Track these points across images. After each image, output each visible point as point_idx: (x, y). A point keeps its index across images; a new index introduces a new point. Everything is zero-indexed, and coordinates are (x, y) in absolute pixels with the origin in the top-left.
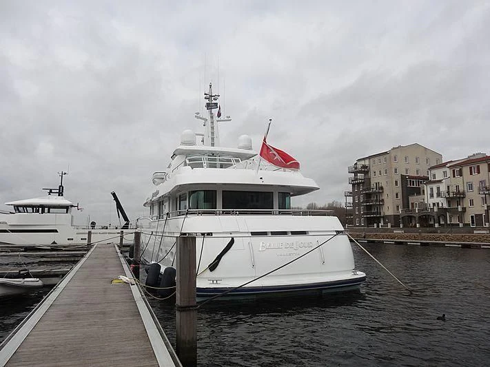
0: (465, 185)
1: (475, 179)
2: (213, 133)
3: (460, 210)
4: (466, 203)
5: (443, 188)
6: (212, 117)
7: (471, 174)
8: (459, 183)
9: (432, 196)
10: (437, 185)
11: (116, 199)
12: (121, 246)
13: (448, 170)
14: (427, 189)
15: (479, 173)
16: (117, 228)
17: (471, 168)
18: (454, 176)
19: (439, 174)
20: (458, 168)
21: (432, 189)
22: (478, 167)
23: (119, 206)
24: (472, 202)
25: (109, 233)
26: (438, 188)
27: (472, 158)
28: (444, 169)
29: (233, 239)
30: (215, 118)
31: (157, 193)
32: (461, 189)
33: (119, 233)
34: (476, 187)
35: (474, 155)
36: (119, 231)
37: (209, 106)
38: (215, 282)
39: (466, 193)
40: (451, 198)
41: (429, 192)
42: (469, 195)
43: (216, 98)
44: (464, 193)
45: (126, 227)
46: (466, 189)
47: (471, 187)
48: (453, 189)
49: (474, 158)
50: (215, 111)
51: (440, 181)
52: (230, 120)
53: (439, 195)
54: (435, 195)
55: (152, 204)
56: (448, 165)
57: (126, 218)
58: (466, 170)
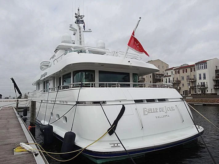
0: (181, 78)
1: (185, 75)
2: (80, 39)
3: (178, 88)
4: (181, 85)
5: (171, 79)
6: (80, 29)
7: (183, 73)
8: (178, 76)
9: (166, 82)
10: (169, 77)
11: (14, 82)
12: (17, 108)
13: (173, 71)
14: (164, 79)
15: (187, 72)
16: (14, 98)
17: (183, 70)
18: (176, 74)
19: (169, 73)
20: (177, 70)
21: (166, 79)
22: (186, 70)
23: (16, 86)
24: (183, 85)
25: (9, 101)
26: (169, 79)
27: (182, 66)
28: (172, 71)
29: (123, 106)
30: (82, 29)
31: (46, 74)
32: (179, 79)
33: (16, 101)
34: (185, 78)
35: (183, 65)
36: (16, 100)
37: (78, 22)
38: (116, 145)
39: (181, 81)
40: (175, 83)
41: (165, 81)
42: (182, 82)
43: (82, 17)
44: (180, 81)
45: (20, 97)
46: (181, 79)
47: (183, 78)
48: (175, 79)
49: (184, 66)
50: (81, 25)
51: (170, 76)
52: (91, 31)
53: (169, 82)
54: (168, 82)
55: (38, 83)
56: (174, 69)
57: (20, 93)
58: (181, 71)
